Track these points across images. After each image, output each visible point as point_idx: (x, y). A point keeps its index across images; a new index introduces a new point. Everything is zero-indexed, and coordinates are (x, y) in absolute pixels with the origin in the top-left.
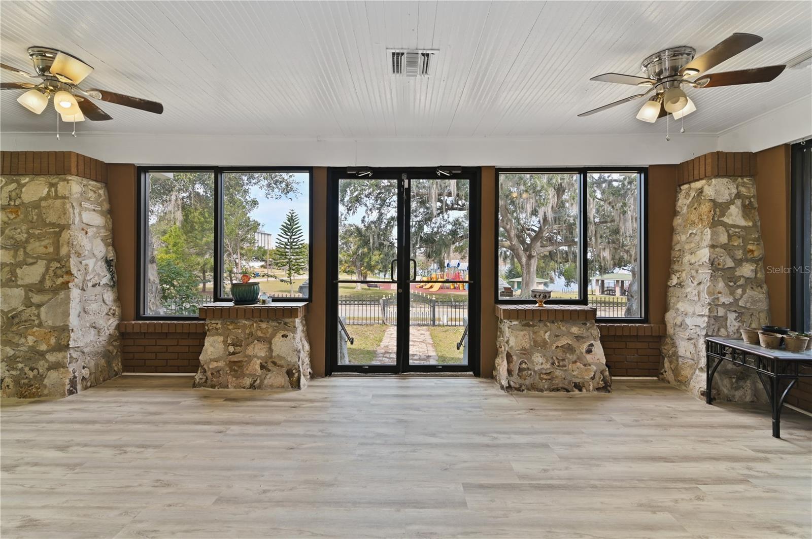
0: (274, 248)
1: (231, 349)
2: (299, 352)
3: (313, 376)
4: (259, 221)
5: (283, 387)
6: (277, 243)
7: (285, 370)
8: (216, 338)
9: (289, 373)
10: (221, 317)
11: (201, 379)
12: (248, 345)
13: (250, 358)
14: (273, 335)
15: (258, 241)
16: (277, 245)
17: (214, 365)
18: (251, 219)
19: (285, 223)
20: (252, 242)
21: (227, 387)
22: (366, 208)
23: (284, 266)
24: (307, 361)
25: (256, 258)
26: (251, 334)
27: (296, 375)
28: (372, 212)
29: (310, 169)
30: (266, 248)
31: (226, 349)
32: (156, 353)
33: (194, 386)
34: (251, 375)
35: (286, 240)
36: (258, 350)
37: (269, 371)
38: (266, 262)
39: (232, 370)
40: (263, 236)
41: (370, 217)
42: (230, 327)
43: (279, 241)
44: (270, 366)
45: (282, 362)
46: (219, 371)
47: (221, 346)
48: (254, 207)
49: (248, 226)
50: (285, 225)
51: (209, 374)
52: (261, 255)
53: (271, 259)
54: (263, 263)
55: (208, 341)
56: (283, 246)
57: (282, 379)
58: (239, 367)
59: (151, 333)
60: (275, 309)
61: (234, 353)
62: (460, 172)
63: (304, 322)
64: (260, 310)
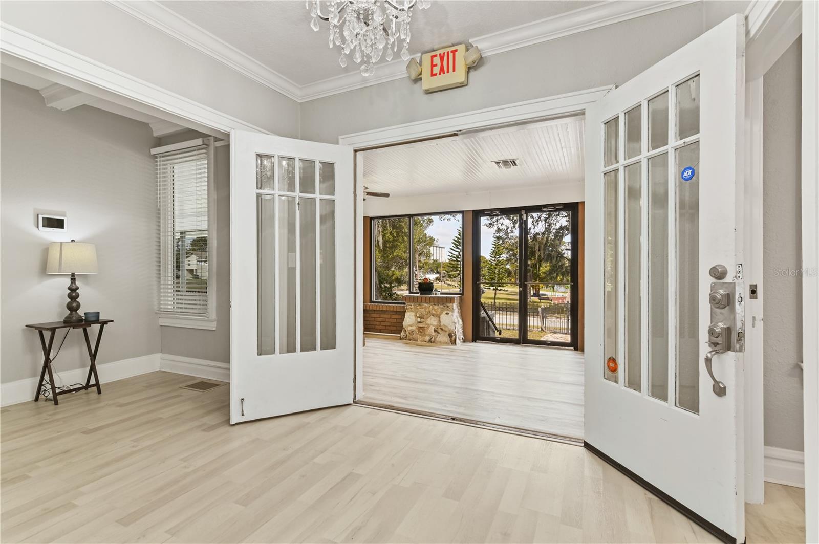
0: (448, 261)
1: (419, 320)
2: (455, 323)
3: (464, 341)
4: (434, 237)
5: (446, 343)
6: (449, 256)
7: (447, 333)
8: (411, 313)
9: (450, 335)
10: (414, 301)
11: (404, 335)
12: (428, 318)
13: (429, 325)
14: (441, 313)
15: (433, 254)
16: (450, 258)
17: (410, 328)
18: (427, 236)
19: (456, 237)
20: (428, 255)
21: (417, 341)
22: (532, 219)
23: (455, 277)
24: (461, 330)
25: (431, 271)
26: (429, 312)
27: (454, 337)
28: (538, 224)
29: (462, 212)
30: (440, 261)
31: (416, 320)
32: (380, 322)
33: (401, 339)
34: (430, 335)
35: (457, 253)
36: (432, 321)
37: (439, 333)
38: (440, 275)
39: (419, 331)
40: (438, 248)
41: (536, 228)
42: (418, 307)
43: (451, 255)
44: (439, 330)
45: (446, 329)
46: (412, 332)
47: (414, 318)
48: (430, 224)
49: (425, 241)
50: (456, 239)
51: (407, 333)
52: (436, 267)
53: (444, 272)
54: (437, 275)
55: (407, 314)
56: (454, 259)
57: (447, 339)
58: (423, 330)
59: (378, 310)
60: (442, 298)
61: (420, 322)
62: (562, 207)
63: (459, 307)
64: (434, 298)
